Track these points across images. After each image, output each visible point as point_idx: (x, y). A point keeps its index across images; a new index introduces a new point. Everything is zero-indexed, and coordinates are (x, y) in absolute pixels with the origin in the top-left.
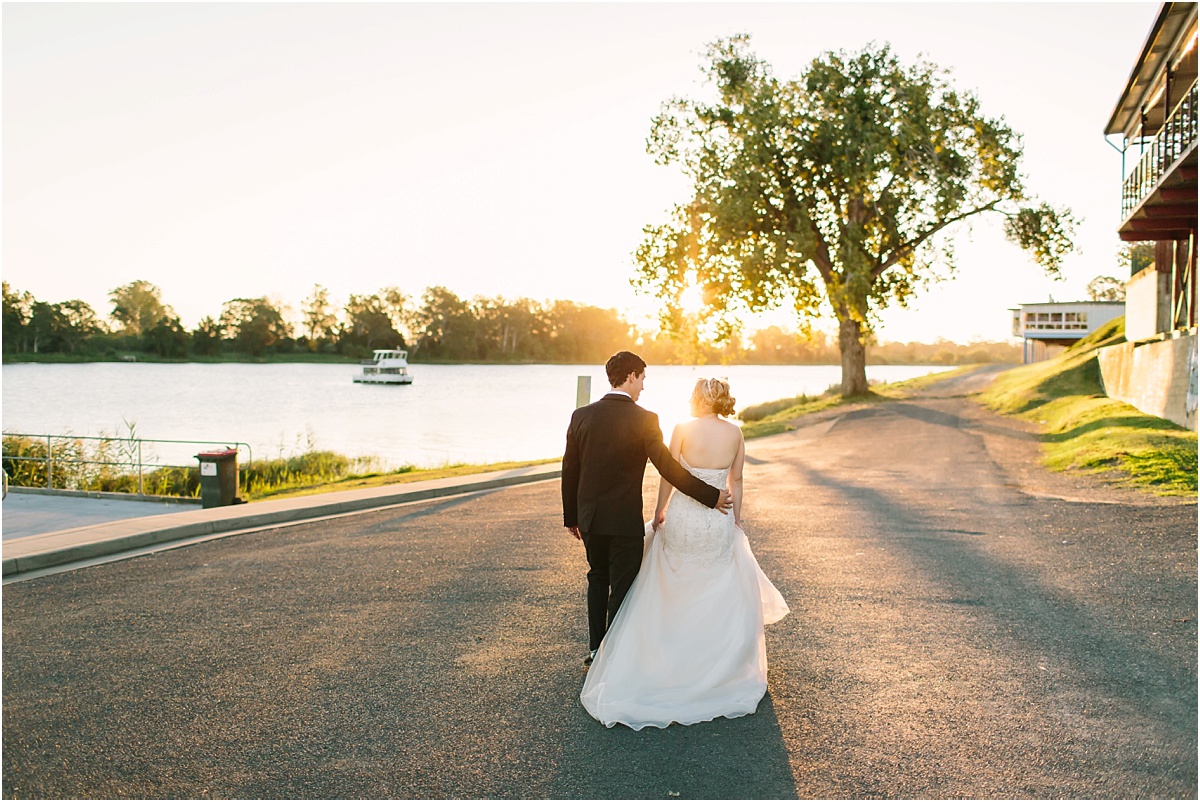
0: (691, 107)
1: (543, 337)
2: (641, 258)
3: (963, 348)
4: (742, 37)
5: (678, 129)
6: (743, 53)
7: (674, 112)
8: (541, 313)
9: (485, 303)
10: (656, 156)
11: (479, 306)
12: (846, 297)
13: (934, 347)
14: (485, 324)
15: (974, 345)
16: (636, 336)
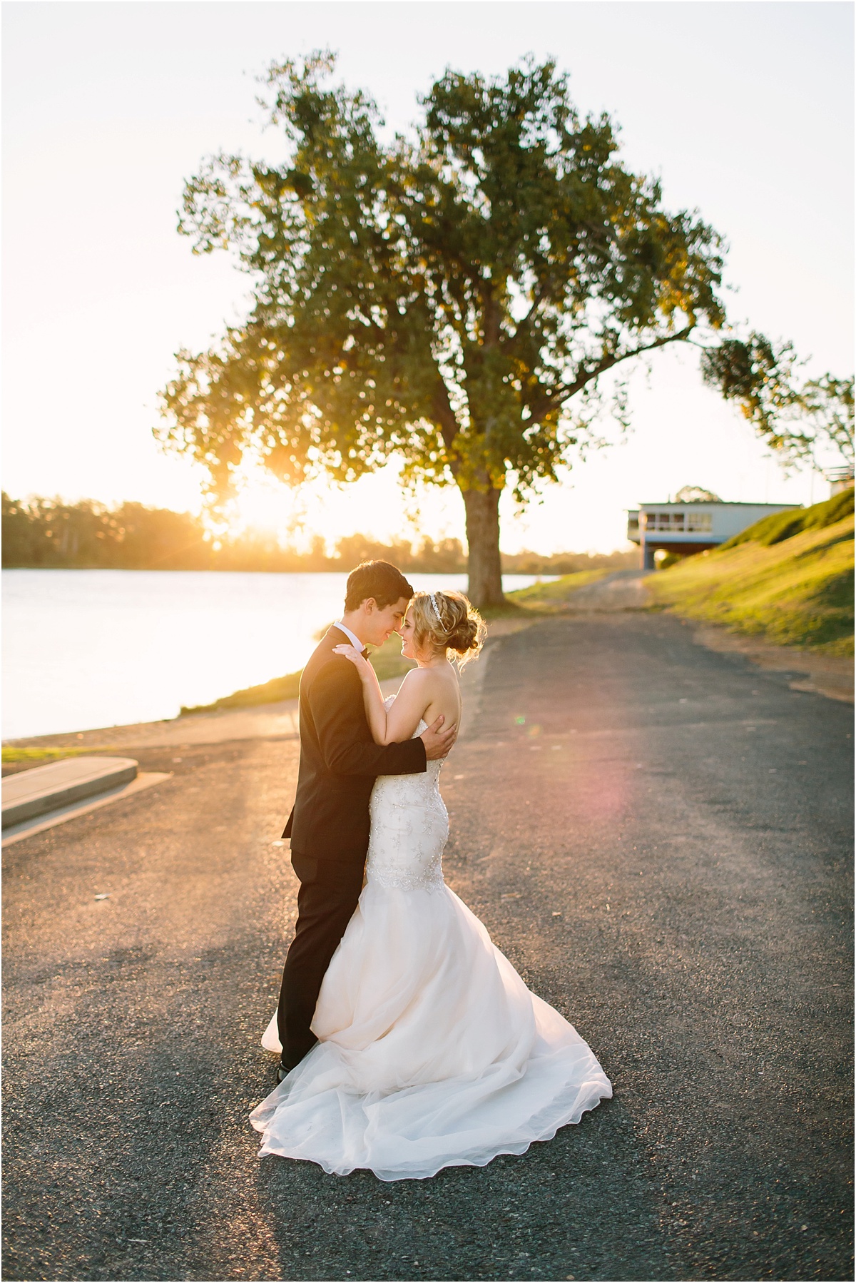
0: (246, 171)
1: (109, 541)
2: (172, 400)
3: (545, 558)
4: (324, 57)
5: (226, 200)
6: (324, 84)
7: (222, 175)
8: (106, 514)
9: (40, 501)
10: (193, 240)
11: (35, 505)
12: (487, 453)
13: (518, 557)
14: (40, 525)
15: (556, 556)
16: (212, 541)
